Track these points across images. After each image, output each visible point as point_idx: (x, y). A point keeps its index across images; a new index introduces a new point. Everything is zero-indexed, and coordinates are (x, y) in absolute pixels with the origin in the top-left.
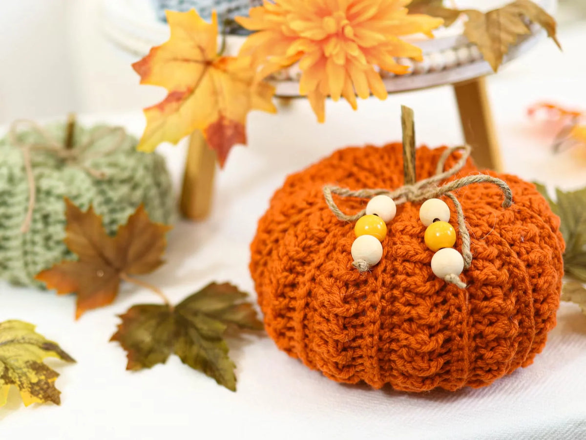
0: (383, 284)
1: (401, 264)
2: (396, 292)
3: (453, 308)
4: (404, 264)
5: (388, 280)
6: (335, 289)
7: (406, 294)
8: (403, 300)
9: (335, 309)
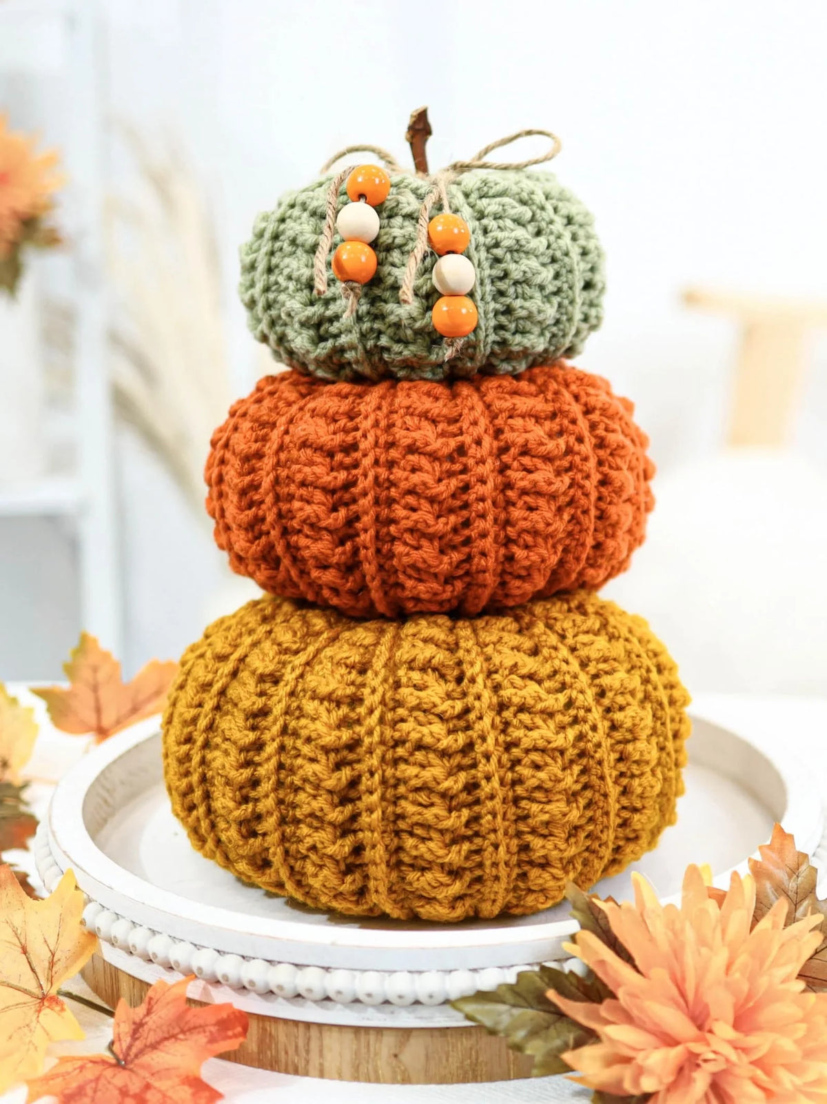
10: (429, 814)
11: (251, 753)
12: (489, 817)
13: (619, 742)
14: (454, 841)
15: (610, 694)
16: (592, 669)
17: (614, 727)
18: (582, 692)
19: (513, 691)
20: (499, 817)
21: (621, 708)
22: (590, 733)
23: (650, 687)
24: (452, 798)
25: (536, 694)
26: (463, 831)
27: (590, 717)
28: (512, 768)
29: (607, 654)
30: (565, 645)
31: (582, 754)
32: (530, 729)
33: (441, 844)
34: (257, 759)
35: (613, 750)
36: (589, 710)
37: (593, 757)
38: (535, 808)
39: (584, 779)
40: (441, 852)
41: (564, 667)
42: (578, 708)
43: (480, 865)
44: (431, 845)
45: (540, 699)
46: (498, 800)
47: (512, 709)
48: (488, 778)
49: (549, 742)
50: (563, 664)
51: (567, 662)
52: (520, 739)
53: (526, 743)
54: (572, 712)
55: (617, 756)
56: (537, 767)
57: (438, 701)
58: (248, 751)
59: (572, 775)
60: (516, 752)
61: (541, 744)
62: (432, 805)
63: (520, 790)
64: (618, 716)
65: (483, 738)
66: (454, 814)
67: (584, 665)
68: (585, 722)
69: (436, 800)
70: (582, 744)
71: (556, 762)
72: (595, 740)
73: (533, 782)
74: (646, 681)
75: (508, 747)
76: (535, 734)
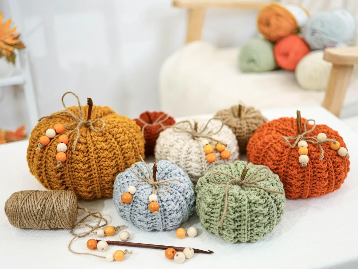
0: (310, 167)
1: (314, 160)
2: (315, 169)
3: (330, 172)
4: (315, 160)
5: (312, 166)
6: (294, 170)
7: (318, 169)
8: (317, 171)
9: (295, 176)
10: (81, 182)
11: (40, 166)
12: (95, 181)
13: (125, 161)
14: (88, 187)
15: (124, 150)
16: (120, 144)
17: (125, 157)
18: (117, 151)
19: (101, 154)
20: (98, 181)
21: (127, 153)
22: (119, 160)
23: (134, 145)
24: (86, 178)
25: (106, 154)
26: (90, 184)
27: (119, 157)
28: (99, 163)
29: (124, 139)
30: (114, 138)
31: (117, 165)
32: (105, 162)
33: (85, 188)
34: (41, 167)
35: (124, 162)
36: (119, 155)
37: (119, 165)
38: (106, 178)
39: (117, 170)
40: (86, 190)
41: (114, 145)
42: (116, 155)
43: (95, 190)
44: (83, 188)
45: (108, 155)
46: (97, 178)
47: (101, 158)
48: (95, 173)
49: (109, 164)
50: (113, 144)
51: (114, 143)
52: (103, 164)
53: (104, 165)
54: (115, 156)
55: (125, 163)
56: (107, 170)
57: (81, 158)
58: (39, 165)
59: (114, 170)
60: (101, 167)
61: (107, 165)
62: (82, 180)
63: (102, 175)
64: (126, 155)
65: (93, 165)
66: (87, 181)
67: (118, 143)
68: (118, 157)
69: (82, 179)
70: (117, 163)
71: (110, 168)
72: (120, 162)
73: (106, 173)
74: (133, 144)
75: (99, 166)
76: (106, 163)
